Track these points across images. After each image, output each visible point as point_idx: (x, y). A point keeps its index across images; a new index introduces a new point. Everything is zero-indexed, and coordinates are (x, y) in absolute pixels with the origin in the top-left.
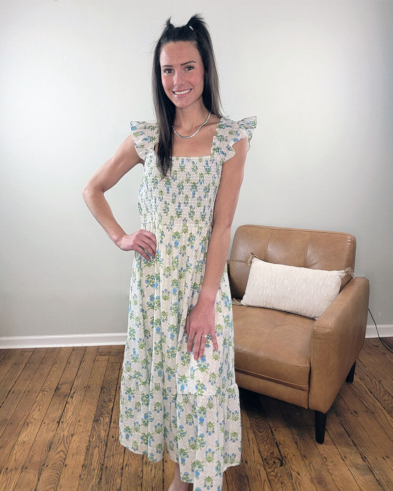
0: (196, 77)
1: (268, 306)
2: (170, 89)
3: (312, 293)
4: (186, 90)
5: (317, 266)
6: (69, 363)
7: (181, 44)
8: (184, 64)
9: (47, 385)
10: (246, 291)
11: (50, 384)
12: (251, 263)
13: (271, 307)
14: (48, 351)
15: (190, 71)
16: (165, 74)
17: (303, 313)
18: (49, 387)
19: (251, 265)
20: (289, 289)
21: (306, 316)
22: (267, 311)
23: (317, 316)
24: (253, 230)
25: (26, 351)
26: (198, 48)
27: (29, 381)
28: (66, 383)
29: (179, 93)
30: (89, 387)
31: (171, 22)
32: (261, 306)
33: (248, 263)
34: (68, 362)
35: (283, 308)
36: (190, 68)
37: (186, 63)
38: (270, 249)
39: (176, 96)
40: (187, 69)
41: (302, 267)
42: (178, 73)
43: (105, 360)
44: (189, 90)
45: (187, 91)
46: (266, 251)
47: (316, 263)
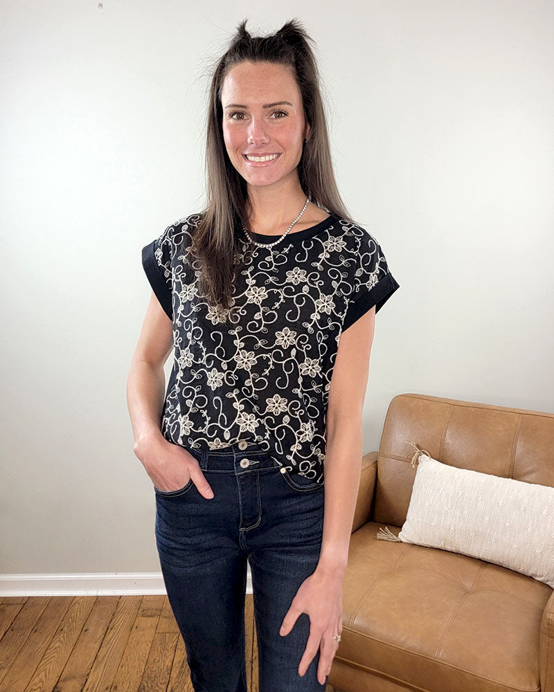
0: (292, 131)
1: (448, 548)
2: (237, 149)
3: (530, 529)
4: (269, 154)
5: (533, 476)
6: (86, 631)
7: (265, 66)
8: (271, 106)
9: (37, 680)
10: (410, 516)
11: (44, 679)
12: (417, 463)
13: (454, 549)
14: (50, 605)
15: (279, 120)
16: (231, 121)
17: (513, 565)
18: (41, 684)
19: (416, 467)
20: (487, 519)
21: (519, 571)
22: (447, 558)
23: (538, 574)
24: (420, 404)
25: (11, 602)
26: (296, 79)
27: (5, 672)
28: (74, 677)
29: (257, 159)
30: (116, 688)
31: (247, 29)
32: (436, 546)
33: (410, 464)
34: (84, 630)
35: (475, 554)
36: (280, 114)
37: (274, 105)
38: (448, 440)
39: (249, 164)
40: (273, 116)
41: (508, 478)
42: (257, 121)
43: (151, 626)
44: (275, 156)
45: (271, 157)
46: (442, 442)
47: (531, 472)
